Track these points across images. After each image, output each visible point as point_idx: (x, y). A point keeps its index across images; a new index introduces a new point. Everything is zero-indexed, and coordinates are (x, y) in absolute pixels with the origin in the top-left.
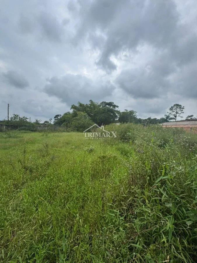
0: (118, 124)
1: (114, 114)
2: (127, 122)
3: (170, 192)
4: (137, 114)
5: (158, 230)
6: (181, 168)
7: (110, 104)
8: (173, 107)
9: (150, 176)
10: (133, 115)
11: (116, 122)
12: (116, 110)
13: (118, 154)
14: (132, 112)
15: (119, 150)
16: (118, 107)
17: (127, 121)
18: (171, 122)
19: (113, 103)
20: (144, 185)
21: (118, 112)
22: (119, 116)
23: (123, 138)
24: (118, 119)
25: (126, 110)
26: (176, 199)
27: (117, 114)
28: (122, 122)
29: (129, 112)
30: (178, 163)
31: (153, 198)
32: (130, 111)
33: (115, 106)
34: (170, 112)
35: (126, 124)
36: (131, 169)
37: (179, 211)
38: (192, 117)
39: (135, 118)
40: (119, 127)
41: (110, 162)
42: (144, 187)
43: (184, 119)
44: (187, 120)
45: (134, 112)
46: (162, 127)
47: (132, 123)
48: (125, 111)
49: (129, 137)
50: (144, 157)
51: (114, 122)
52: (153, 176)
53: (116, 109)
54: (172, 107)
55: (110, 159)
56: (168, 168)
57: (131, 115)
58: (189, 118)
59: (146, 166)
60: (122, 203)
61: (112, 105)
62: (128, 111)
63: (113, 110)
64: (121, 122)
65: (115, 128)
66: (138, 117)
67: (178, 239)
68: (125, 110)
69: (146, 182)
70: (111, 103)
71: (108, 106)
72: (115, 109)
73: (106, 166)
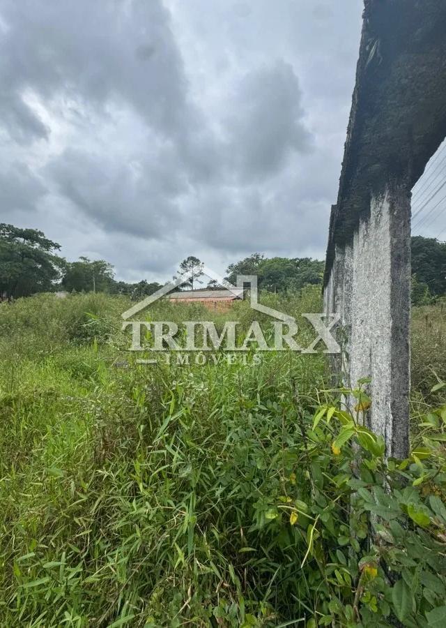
0: (61, 295)
1: (47, 265)
2: (87, 291)
3: (187, 442)
4: (114, 270)
5: (169, 541)
6: (202, 387)
7: (31, 235)
8: (187, 262)
9: (146, 422)
10: (106, 272)
11: (55, 289)
12: (54, 255)
13: (61, 383)
14: (99, 266)
15: (66, 369)
16: (57, 246)
17: (88, 286)
18: (184, 291)
19: (42, 234)
20: (134, 448)
21: (61, 262)
22: (63, 273)
23: (78, 332)
24: (60, 281)
25: (85, 259)
26: (198, 451)
27: (56, 268)
28: (74, 291)
29: (93, 264)
30: (198, 377)
31: (156, 472)
32: (96, 263)
33: (47, 244)
34: (181, 270)
35: (86, 297)
36: (100, 418)
37: (205, 474)
38: (216, 284)
39: (110, 281)
40: (63, 303)
41: (33, 411)
42: (135, 451)
43: (205, 286)
44: (209, 289)
45: (105, 265)
46: (168, 303)
47: (103, 294)
48: (82, 261)
49: (94, 330)
50: (132, 379)
51: (48, 291)
52: (153, 419)
53: (53, 252)
54: (185, 262)
55: (32, 403)
56: (181, 392)
57: (100, 274)
58: (212, 285)
59: (136, 400)
60: (77, 522)
61: (38, 240)
62: (89, 261)
63: (41, 253)
64: (70, 291)
65: (50, 307)
66: (118, 279)
67: (205, 536)
68: (82, 258)
69: (139, 438)
70: (34, 232)
71: (22, 240)
72: (49, 253)
73: (17, 430)
